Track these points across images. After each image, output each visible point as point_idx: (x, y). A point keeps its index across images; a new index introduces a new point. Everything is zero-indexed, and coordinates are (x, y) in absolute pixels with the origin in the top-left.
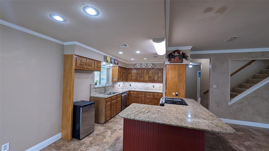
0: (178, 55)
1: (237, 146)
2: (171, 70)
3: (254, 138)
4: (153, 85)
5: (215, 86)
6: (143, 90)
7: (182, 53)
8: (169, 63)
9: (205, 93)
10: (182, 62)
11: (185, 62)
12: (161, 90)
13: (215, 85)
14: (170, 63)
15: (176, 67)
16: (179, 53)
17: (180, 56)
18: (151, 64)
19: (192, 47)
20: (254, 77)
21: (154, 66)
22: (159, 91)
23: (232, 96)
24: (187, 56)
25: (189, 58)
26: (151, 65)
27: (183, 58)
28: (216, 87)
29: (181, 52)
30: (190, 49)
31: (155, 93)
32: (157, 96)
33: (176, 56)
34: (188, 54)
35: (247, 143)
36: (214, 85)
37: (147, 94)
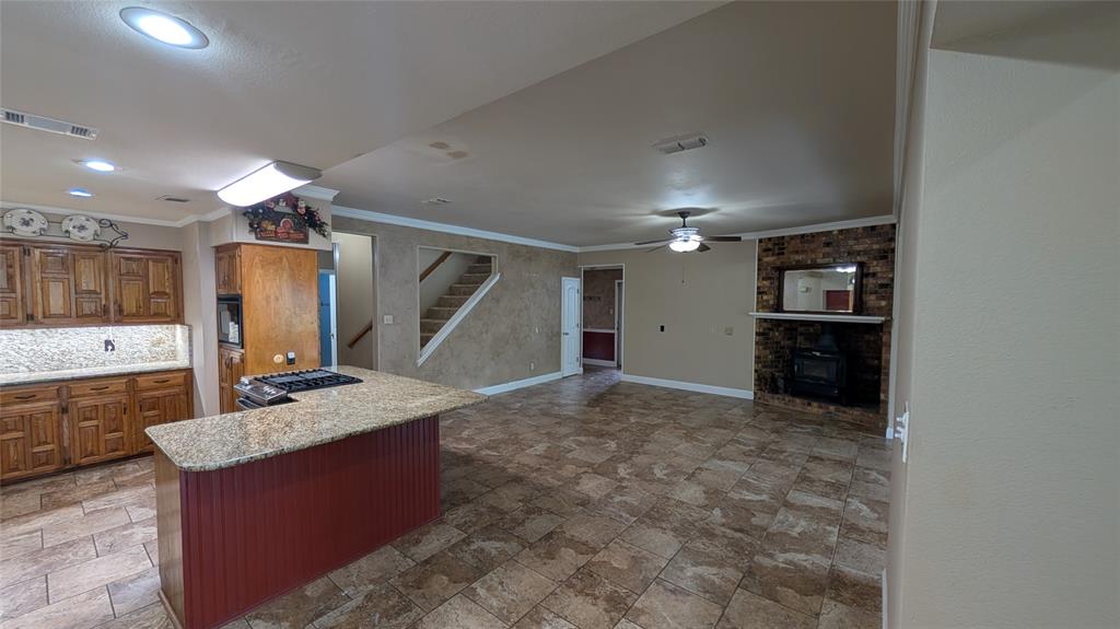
0: (288, 210)
1: (455, 445)
2: (262, 266)
3: (468, 422)
4: (104, 337)
5: (388, 319)
6: (73, 371)
7: (307, 208)
8: (252, 239)
9: (351, 345)
10: (305, 241)
11: (315, 241)
12: (163, 358)
13: (389, 317)
14: (257, 238)
15: (281, 259)
16: (295, 207)
17: (296, 215)
18: (87, 224)
19: (337, 192)
20: (451, 291)
21: (109, 236)
22: (154, 364)
23: (424, 342)
24: (323, 220)
25: (328, 229)
26: (93, 227)
27: (310, 226)
28: (391, 322)
29: (302, 204)
30: (331, 198)
31: (140, 374)
32: (156, 389)
33: (284, 215)
34: (325, 216)
35: (465, 434)
36: (385, 317)
37: (77, 389)
